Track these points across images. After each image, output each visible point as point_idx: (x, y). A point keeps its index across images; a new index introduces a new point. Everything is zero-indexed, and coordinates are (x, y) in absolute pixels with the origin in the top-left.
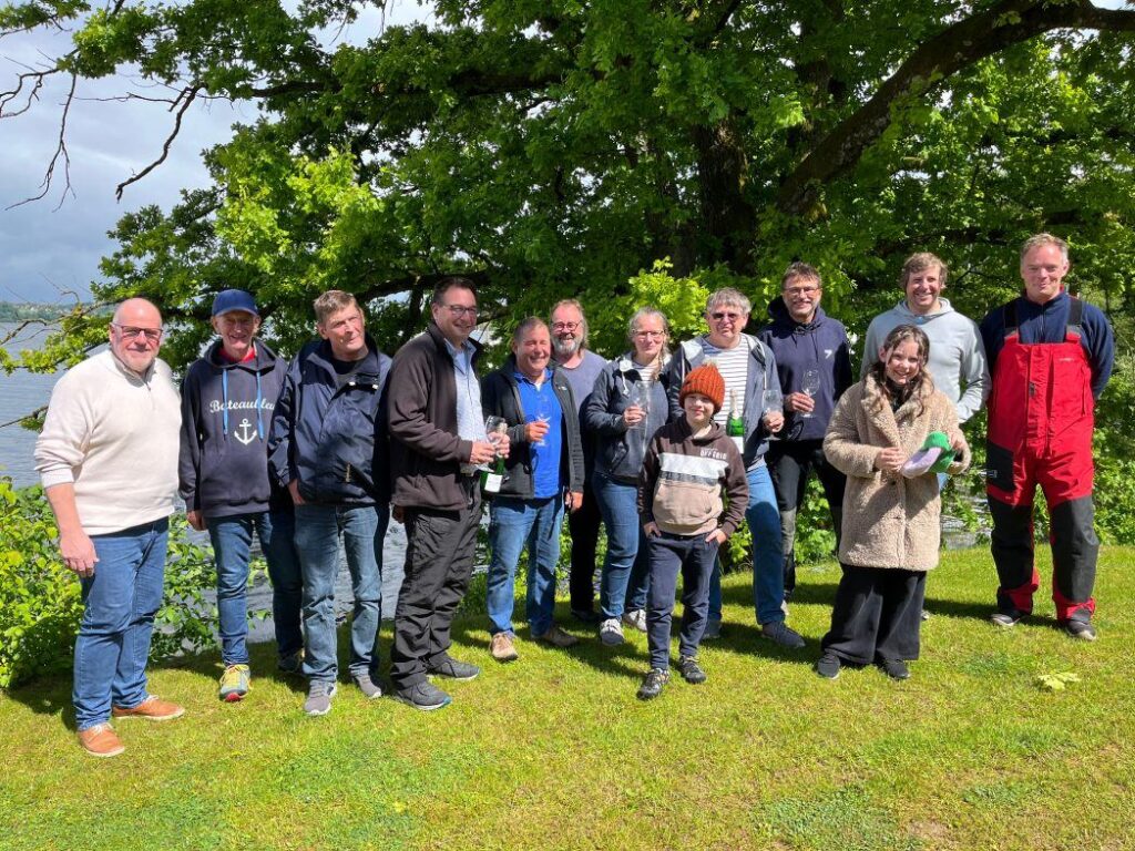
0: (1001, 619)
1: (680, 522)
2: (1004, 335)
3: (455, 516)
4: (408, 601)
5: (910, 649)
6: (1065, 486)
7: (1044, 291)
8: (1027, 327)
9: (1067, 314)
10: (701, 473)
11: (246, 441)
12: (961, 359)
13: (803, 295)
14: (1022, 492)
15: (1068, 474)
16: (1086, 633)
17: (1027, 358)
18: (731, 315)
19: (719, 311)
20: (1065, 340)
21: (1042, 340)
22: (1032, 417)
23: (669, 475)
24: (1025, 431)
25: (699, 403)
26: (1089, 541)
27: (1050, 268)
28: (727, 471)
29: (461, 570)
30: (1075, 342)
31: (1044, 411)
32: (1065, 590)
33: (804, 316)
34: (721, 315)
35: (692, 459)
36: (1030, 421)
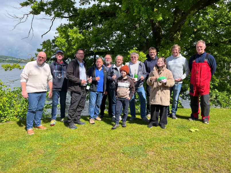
0: (190, 119)
1: (121, 95)
2: (193, 61)
6: (203, 92)
7: (200, 52)
8: (197, 59)
9: (205, 56)
10: (125, 86)
11: (59, 78)
12: (183, 66)
14: (195, 93)
15: (203, 90)
16: (206, 122)
17: (196, 65)
20: (204, 62)
21: (200, 62)
22: (197, 78)
23: (119, 86)
24: (196, 81)
26: (207, 104)
27: (201, 47)
28: (130, 85)
30: (206, 62)
31: (199, 77)
32: (203, 115)
35: (123, 83)
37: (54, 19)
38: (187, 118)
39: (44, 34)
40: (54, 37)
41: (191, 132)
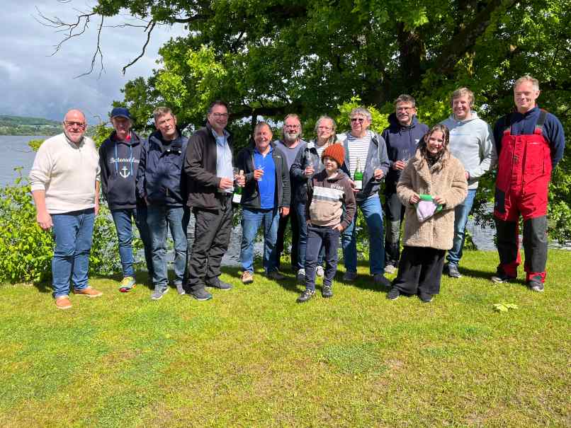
0: (497, 280)
1: (319, 219)
2: (504, 130)
3: (216, 212)
4: (195, 251)
5: (435, 289)
6: (530, 211)
7: (524, 106)
8: (515, 125)
9: (536, 120)
10: (330, 196)
11: (125, 176)
12: (479, 143)
13: (404, 111)
14: (509, 213)
15: (531, 204)
16: (537, 288)
17: (513, 144)
18: (360, 120)
19: (355, 117)
20: (534, 133)
21: (522, 133)
22: (514, 174)
23: (316, 196)
24: (512, 181)
25: (329, 161)
26: (541, 241)
27: (527, 93)
28: (344, 195)
29: (223, 239)
30: (539, 134)
31: (521, 171)
32: (529, 268)
33: (405, 122)
34: (355, 120)
35: (326, 189)
36: (513, 176)
37: (153, 25)
38: (488, 276)
39: (129, 65)
40: (154, 70)
41: (498, 311)
